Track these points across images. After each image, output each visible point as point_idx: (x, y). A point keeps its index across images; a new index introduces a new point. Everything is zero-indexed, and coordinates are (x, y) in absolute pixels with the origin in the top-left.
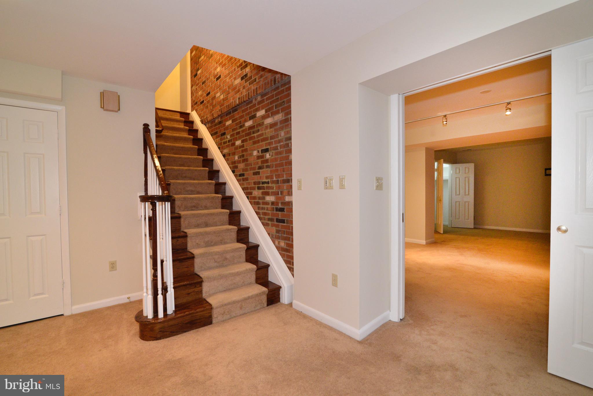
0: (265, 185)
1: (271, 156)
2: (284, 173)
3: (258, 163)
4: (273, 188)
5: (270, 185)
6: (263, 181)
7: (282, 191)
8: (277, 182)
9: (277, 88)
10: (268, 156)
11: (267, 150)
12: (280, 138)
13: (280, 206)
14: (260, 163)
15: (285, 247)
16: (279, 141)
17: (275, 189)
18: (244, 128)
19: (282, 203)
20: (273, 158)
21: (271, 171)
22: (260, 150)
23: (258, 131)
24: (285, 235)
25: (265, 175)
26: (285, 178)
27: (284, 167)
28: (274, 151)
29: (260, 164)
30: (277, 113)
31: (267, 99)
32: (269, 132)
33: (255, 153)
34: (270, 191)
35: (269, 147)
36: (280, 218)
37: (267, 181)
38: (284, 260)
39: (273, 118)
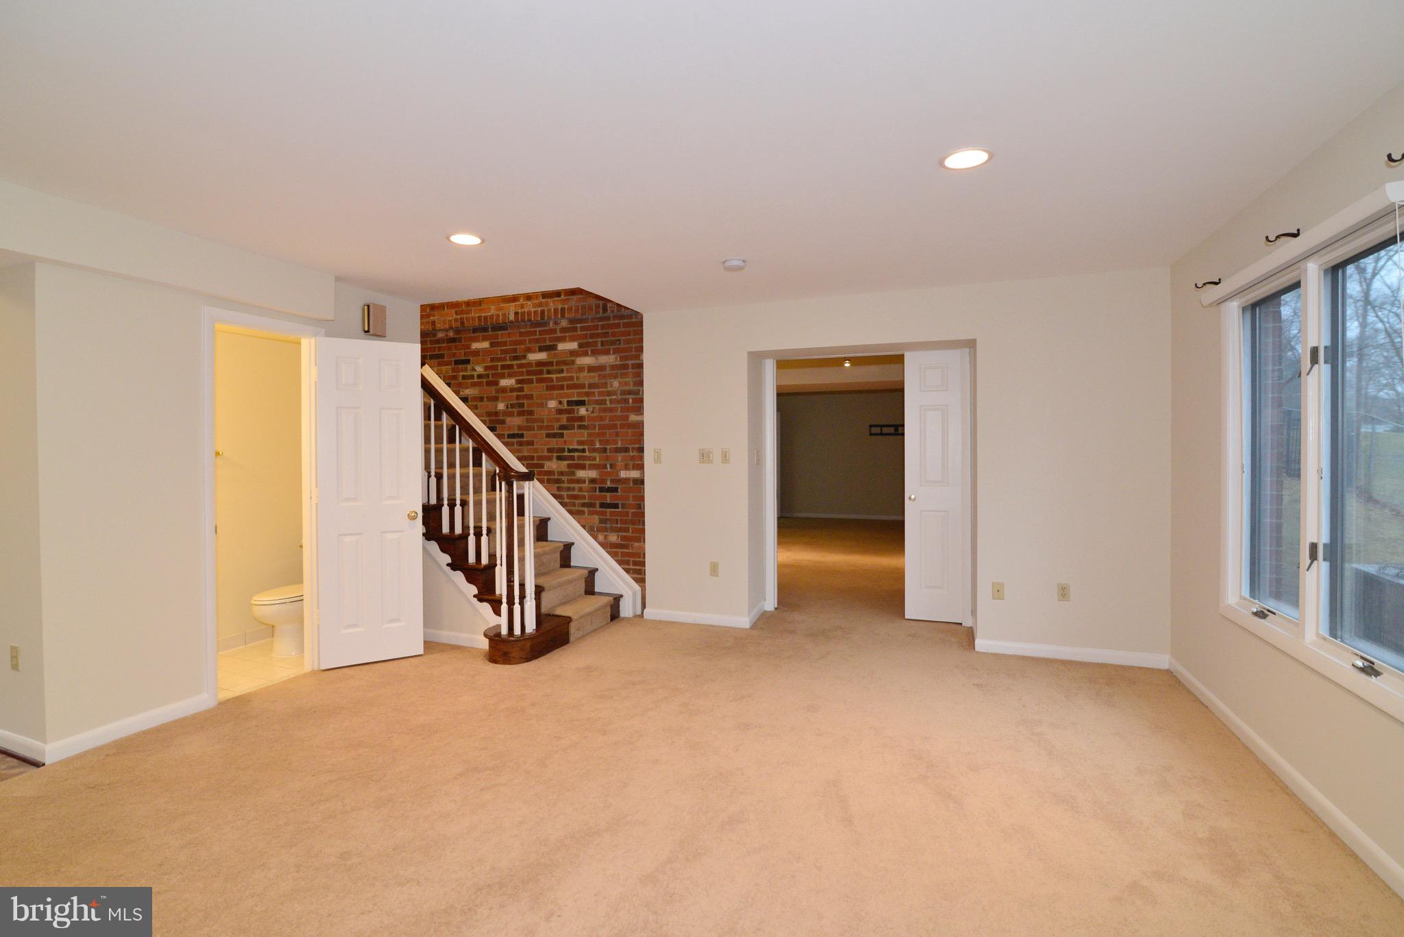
0: (576, 454)
1: (589, 412)
2: (619, 438)
3: (558, 420)
4: (594, 459)
5: (587, 454)
6: (571, 447)
7: (613, 463)
8: (605, 450)
9: (608, 318)
10: (583, 411)
11: (582, 403)
12: (609, 389)
13: (609, 484)
14: (565, 421)
15: (619, 541)
16: (609, 394)
17: (598, 460)
18: (524, 361)
19: (612, 481)
20: (594, 415)
21: (590, 435)
22: (565, 401)
23: (562, 371)
24: (619, 526)
25: (576, 439)
26: (619, 445)
27: (619, 430)
28: (597, 407)
29: (564, 422)
30: (607, 352)
31: (582, 329)
32: (586, 378)
33: (552, 404)
34: (587, 463)
35: (586, 399)
36: (608, 501)
37: (580, 447)
38: (617, 561)
39: (597, 358)
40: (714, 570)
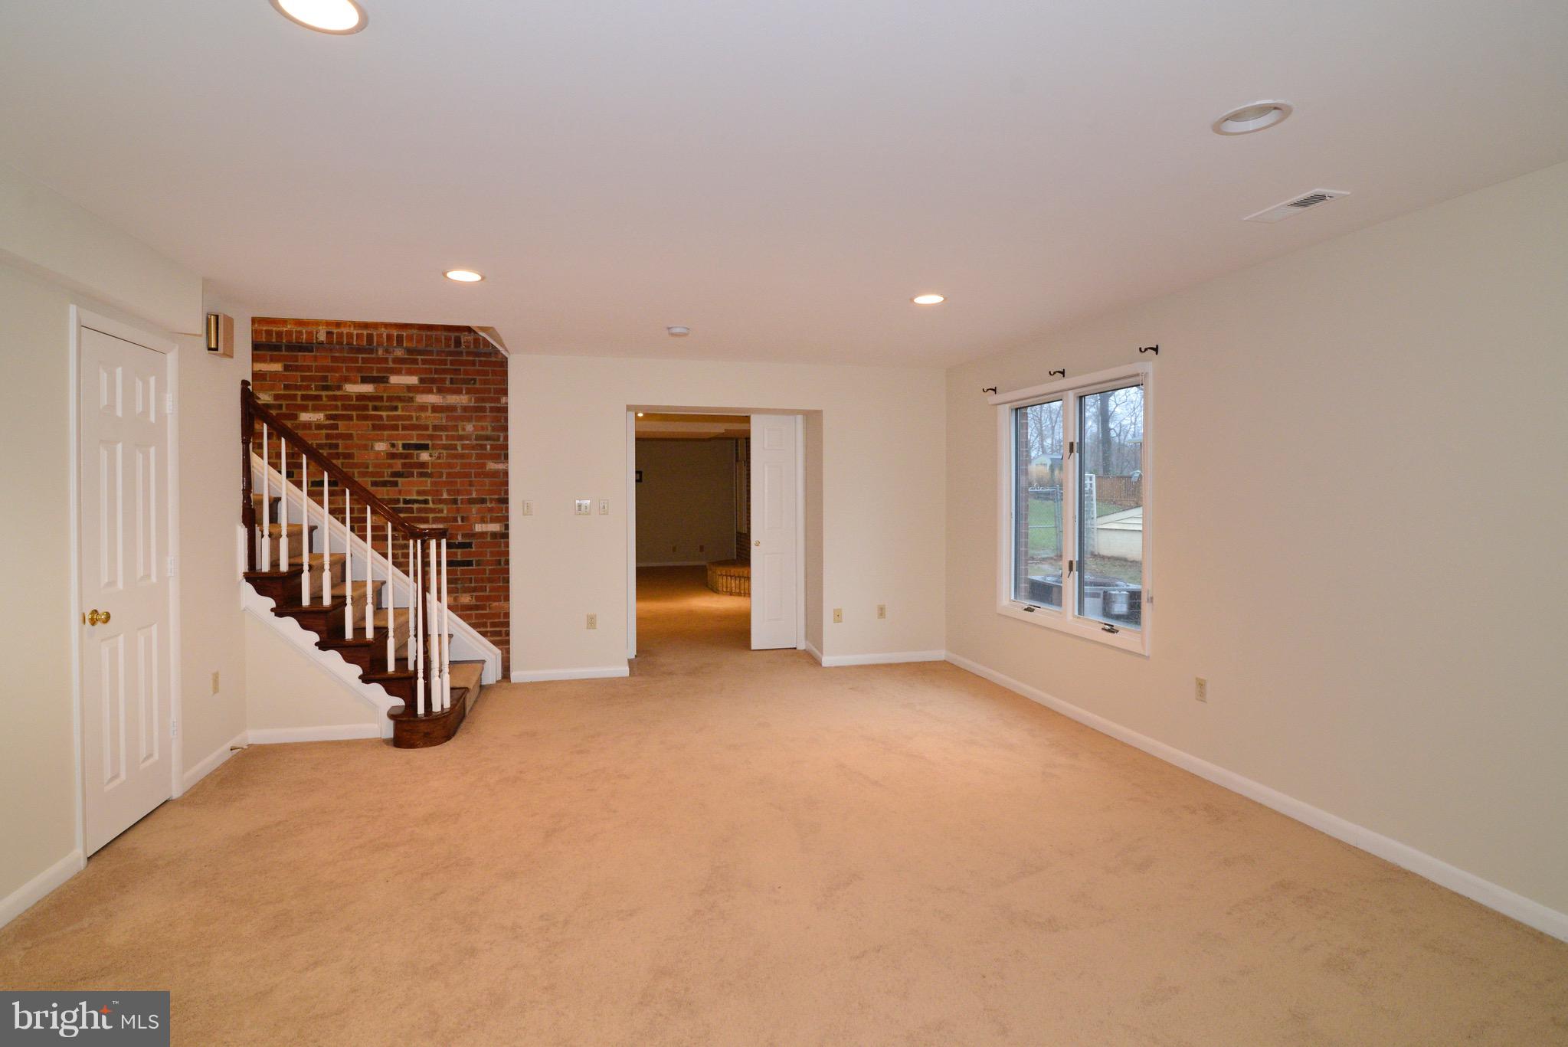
0: (415, 506)
1: (434, 458)
2: (474, 488)
3: (390, 466)
4: (441, 511)
5: (431, 505)
6: (408, 498)
7: (465, 515)
8: (455, 501)
9: (460, 354)
10: (425, 456)
11: (425, 447)
12: (461, 433)
13: (460, 539)
14: (400, 467)
15: (474, 602)
16: (461, 438)
17: (445, 512)
18: (338, 393)
19: (463, 536)
20: (439, 461)
21: (433, 484)
22: (400, 443)
23: (396, 408)
24: (473, 585)
25: (416, 488)
26: (474, 495)
27: (473, 479)
28: (444, 452)
29: (398, 468)
30: (458, 392)
31: (424, 362)
32: (429, 418)
33: (381, 447)
34: (431, 516)
35: (430, 442)
36: (459, 558)
37: (421, 498)
38: (470, 624)
39: (444, 397)
40: (591, 622)
